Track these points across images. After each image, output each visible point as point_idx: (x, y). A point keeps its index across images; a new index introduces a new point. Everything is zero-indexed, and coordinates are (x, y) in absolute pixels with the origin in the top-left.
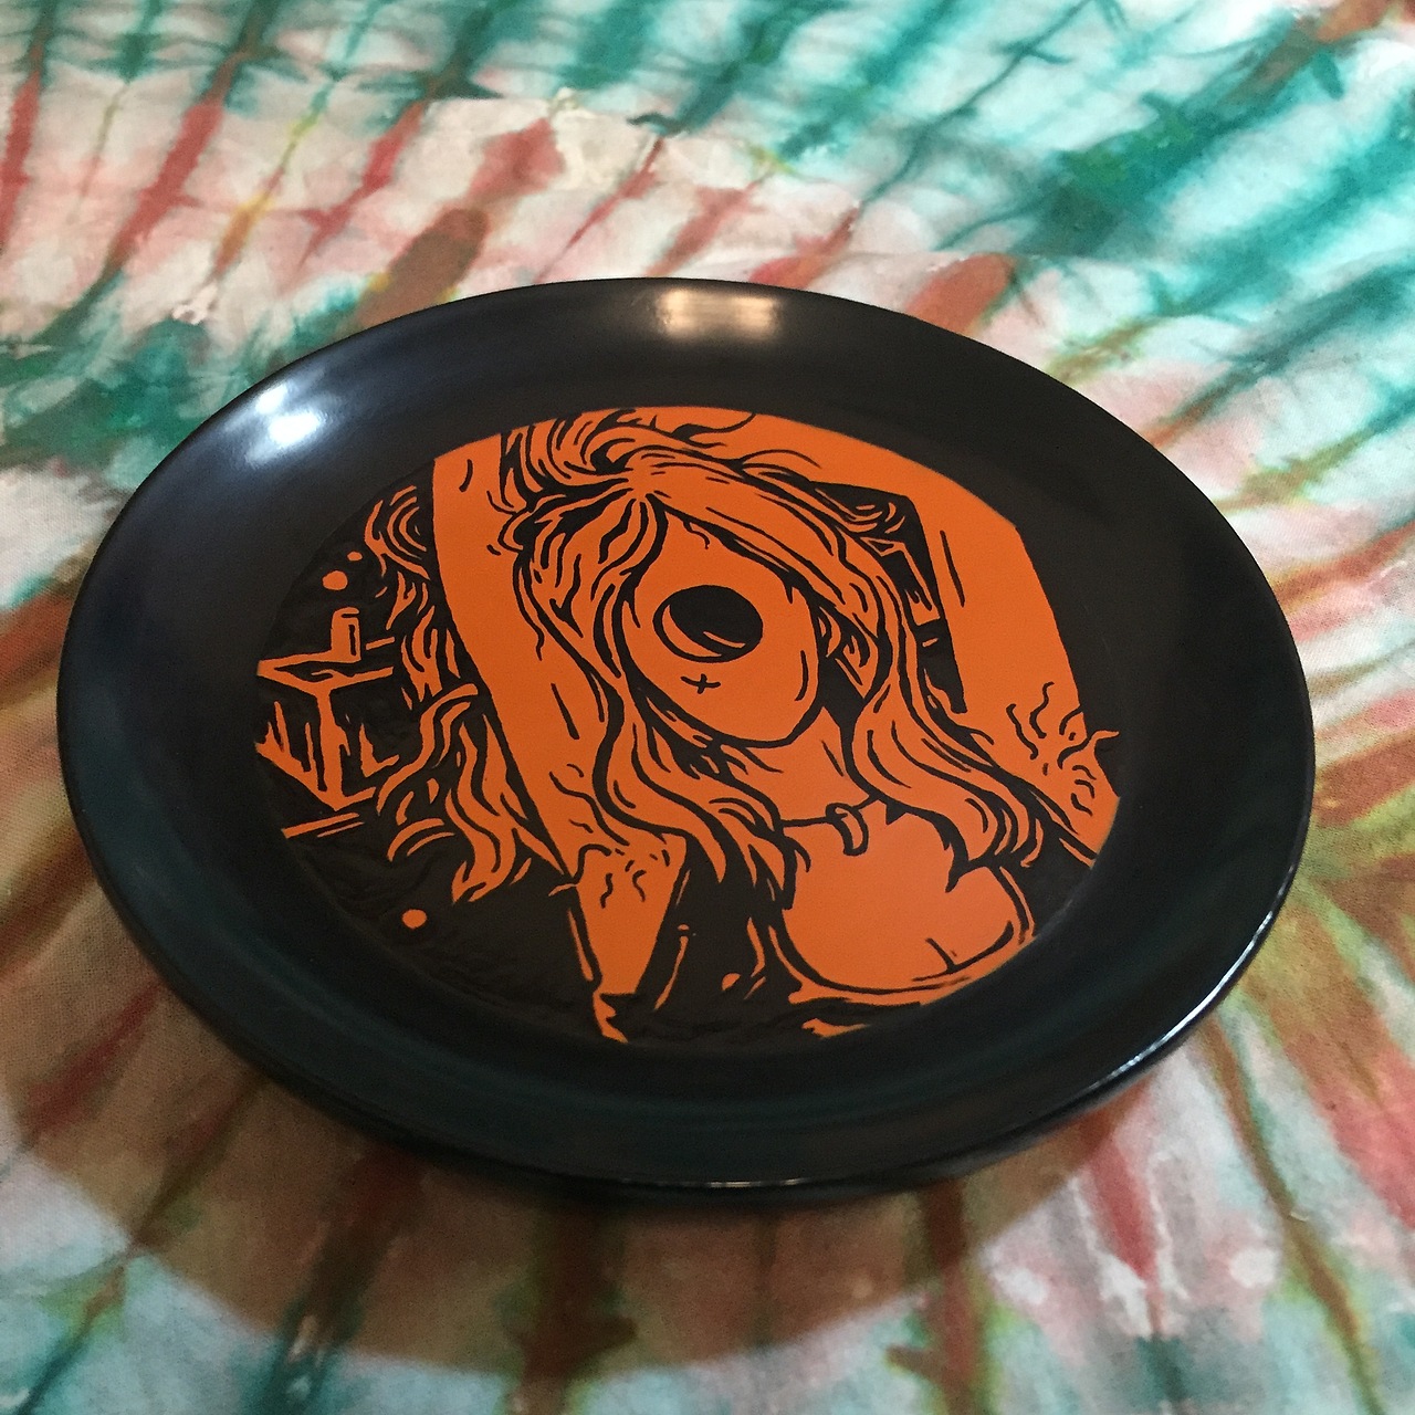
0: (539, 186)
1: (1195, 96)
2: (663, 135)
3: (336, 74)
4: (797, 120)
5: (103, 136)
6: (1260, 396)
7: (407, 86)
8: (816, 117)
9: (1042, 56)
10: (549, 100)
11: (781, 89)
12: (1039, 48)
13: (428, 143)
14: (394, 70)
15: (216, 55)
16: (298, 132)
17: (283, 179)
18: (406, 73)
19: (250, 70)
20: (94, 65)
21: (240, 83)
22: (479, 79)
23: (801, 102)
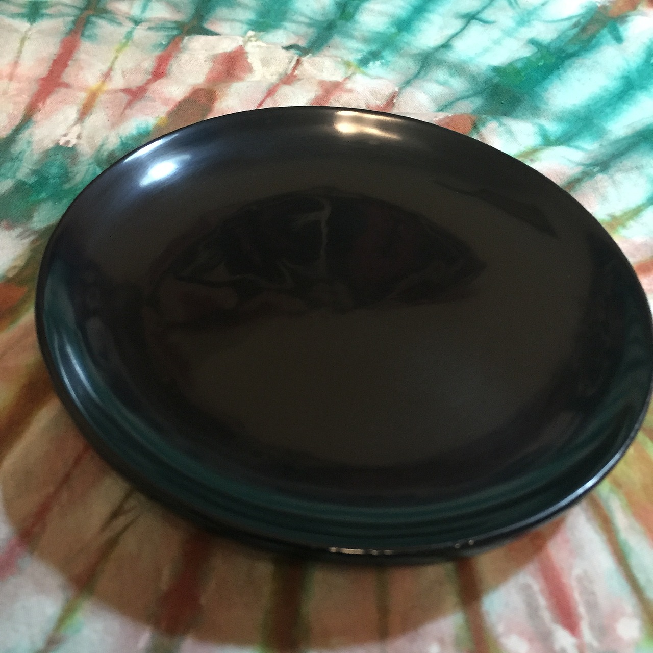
0: (239, 79)
1: (553, 41)
2: (300, 56)
3: (137, 22)
4: (365, 48)
5: (20, 52)
6: (597, 183)
7: (172, 28)
8: (374, 48)
9: (480, 20)
10: (243, 37)
11: (356, 33)
12: (479, 16)
13: (184, 57)
14: (165, 20)
15: (76, 12)
16: (119, 51)
17: (112, 73)
18: (171, 22)
19: (94, 19)
20: (13, 16)
21: (89, 26)
22: (207, 26)
23: (366, 40)
